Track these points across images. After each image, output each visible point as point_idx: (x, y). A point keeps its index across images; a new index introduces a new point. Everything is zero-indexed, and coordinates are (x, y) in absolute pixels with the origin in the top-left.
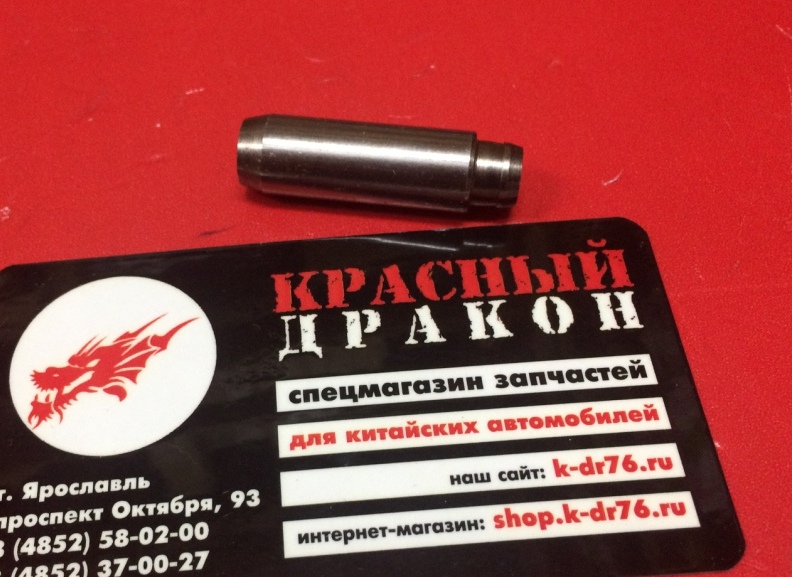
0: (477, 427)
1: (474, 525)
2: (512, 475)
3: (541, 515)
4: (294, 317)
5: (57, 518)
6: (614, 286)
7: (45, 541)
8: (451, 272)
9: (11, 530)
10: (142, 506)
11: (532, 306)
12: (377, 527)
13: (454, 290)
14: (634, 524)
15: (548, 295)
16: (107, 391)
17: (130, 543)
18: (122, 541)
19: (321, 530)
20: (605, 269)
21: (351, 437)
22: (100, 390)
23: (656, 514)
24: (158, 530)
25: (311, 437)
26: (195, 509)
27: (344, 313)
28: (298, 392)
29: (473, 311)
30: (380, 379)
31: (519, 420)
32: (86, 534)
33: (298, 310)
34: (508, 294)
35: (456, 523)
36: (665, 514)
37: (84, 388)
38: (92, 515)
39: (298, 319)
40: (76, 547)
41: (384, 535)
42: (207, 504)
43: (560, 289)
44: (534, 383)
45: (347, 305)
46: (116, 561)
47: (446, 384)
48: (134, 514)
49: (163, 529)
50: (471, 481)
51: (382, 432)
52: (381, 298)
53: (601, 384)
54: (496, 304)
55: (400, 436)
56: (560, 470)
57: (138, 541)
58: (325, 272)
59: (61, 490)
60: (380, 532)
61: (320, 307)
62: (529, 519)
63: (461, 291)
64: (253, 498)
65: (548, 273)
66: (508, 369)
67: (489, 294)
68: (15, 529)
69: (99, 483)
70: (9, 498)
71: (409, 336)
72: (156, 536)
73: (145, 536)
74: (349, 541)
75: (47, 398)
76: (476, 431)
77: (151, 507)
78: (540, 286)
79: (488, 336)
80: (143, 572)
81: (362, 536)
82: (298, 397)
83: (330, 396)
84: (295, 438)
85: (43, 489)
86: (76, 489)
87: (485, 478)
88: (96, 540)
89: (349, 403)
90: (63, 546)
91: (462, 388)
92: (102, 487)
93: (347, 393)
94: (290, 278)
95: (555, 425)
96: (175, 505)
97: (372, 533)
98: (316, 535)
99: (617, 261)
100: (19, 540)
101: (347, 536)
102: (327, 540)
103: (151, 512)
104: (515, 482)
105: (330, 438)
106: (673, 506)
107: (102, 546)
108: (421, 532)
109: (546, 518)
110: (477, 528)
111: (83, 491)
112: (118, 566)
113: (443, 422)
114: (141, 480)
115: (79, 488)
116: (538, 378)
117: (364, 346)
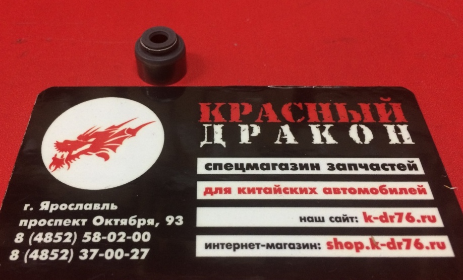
0: (316, 191)
1: (314, 246)
2: (338, 219)
3: (356, 244)
4: (211, 125)
5: (58, 222)
6: (396, 121)
7: (49, 235)
8: (302, 109)
9: (29, 227)
10: (111, 220)
11: (349, 129)
12: (254, 243)
13: (303, 118)
14: (413, 253)
15: (358, 123)
16: (98, 155)
17: (102, 240)
18: (96, 239)
19: (220, 242)
20: (390, 112)
21: (241, 191)
22: (94, 154)
23: (427, 248)
24: (120, 234)
25: (217, 189)
26: (144, 224)
27: (239, 125)
28: (210, 164)
29: (315, 129)
30: (259, 161)
31: (342, 189)
32: (75, 233)
33: (213, 121)
34: (334, 122)
35: (303, 244)
36: (433, 248)
37: (85, 152)
38: (80, 222)
39: (213, 126)
40: (68, 240)
41: (258, 248)
42: (151, 222)
43: (365, 121)
44: (350, 169)
45: (241, 121)
46: (92, 250)
47: (298, 166)
48: (106, 224)
49: (123, 234)
50: (312, 221)
51: (259, 190)
52: (262, 119)
53: (390, 172)
54: (328, 127)
55: (270, 192)
56: (367, 219)
57: (106, 240)
58: (230, 104)
59: (63, 207)
60: (256, 246)
61: (226, 121)
62: (348, 246)
63: (307, 118)
64: (179, 220)
65: (358, 112)
66: (335, 161)
67: (323, 121)
68: (32, 227)
69: (87, 205)
70: (31, 209)
71: (277, 139)
72: (118, 237)
73: (111, 237)
74: (237, 250)
75: (62, 156)
76: (316, 193)
77: (116, 221)
78: (353, 119)
79: (323, 143)
80: (107, 258)
81: (244, 248)
82: (210, 167)
83: (229, 168)
84: (207, 189)
85: (53, 205)
86: (72, 207)
87: (321, 220)
88: (81, 237)
89: (240, 172)
90: (60, 239)
91: (307, 169)
92: (88, 207)
93: (239, 167)
94: (210, 106)
95: (364, 193)
96: (132, 221)
97: (251, 246)
98: (216, 244)
99: (397, 109)
100: (33, 233)
101: (236, 247)
102: (223, 248)
103: (116, 224)
104: (340, 223)
105: (228, 191)
106: (438, 244)
107: (84, 241)
108: (281, 248)
109: (359, 246)
110: (316, 248)
111: (76, 209)
112: (92, 253)
113: (296, 187)
114: (113, 205)
115: (74, 207)
116: (353, 167)
117: (250, 143)
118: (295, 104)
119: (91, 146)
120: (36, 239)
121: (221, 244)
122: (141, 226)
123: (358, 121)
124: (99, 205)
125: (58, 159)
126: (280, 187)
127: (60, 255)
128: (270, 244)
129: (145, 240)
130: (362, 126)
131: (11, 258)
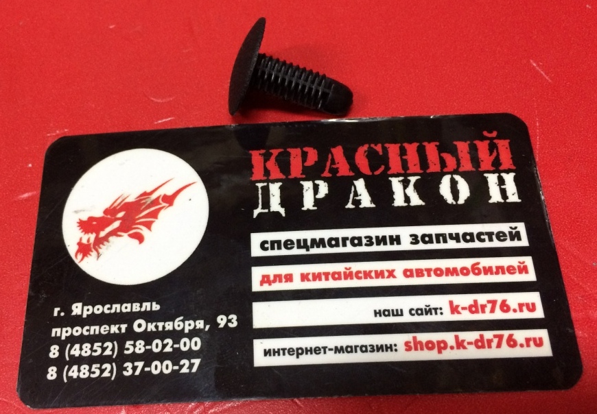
118: (372, 145)
119: (121, 223)
120: (72, 352)
121: (282, 349)
122: (189, 330)
123: (452, 170)
124: (138, 304)
125: (83, 244)
126: (351, 270)
127: (102, 371)
128: (339, 348)
129: (195, 348)
130: (457, 178)
131: (49, 377)
